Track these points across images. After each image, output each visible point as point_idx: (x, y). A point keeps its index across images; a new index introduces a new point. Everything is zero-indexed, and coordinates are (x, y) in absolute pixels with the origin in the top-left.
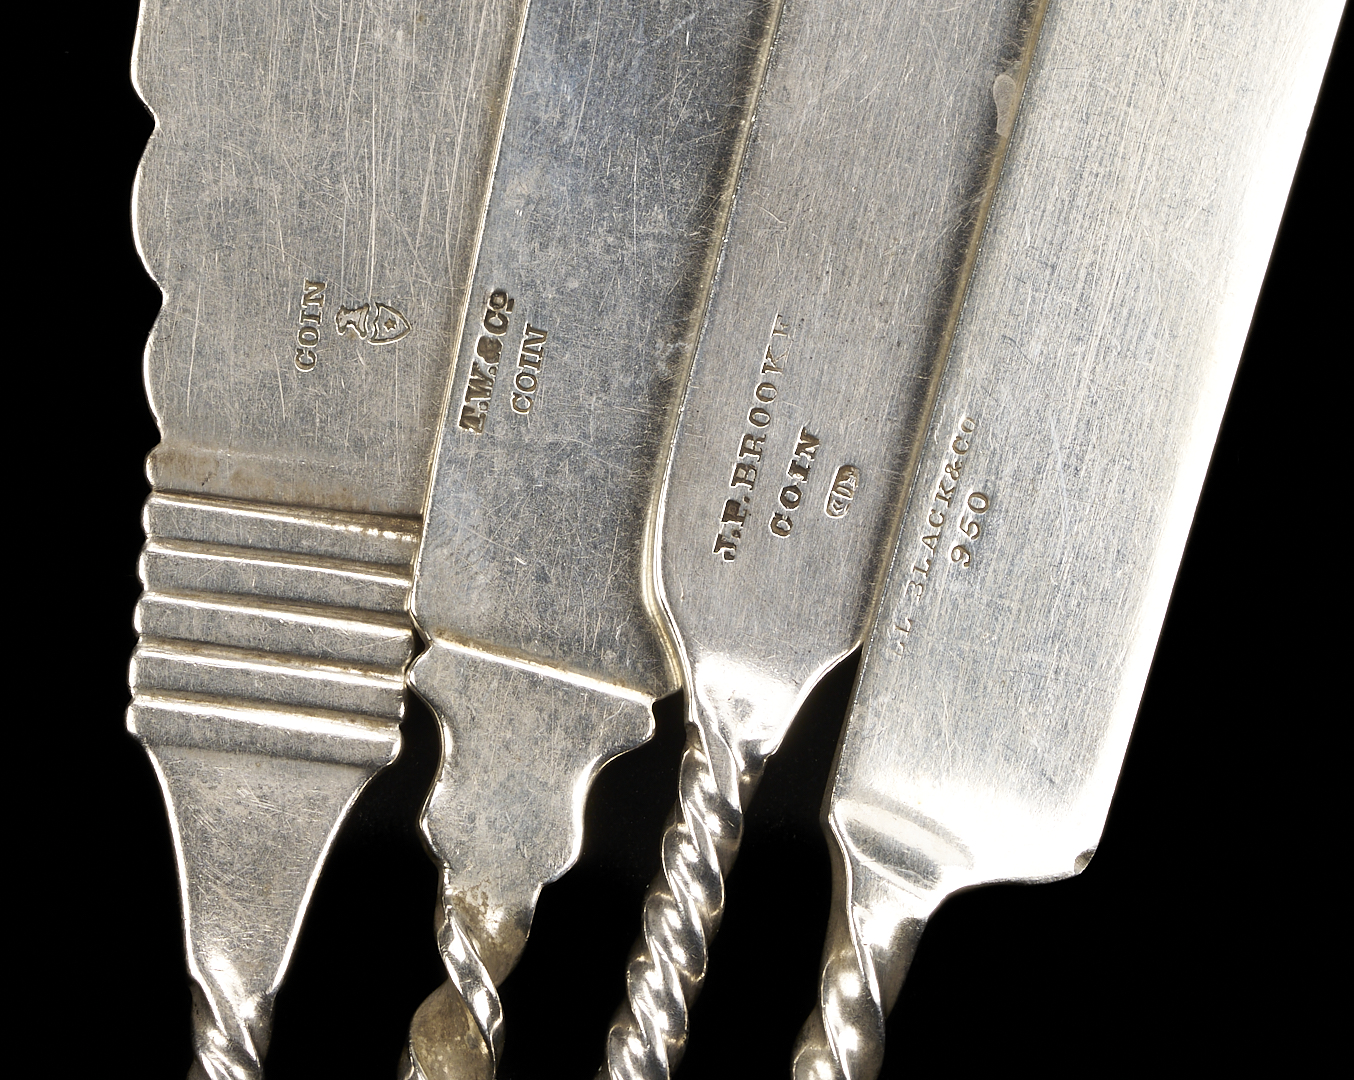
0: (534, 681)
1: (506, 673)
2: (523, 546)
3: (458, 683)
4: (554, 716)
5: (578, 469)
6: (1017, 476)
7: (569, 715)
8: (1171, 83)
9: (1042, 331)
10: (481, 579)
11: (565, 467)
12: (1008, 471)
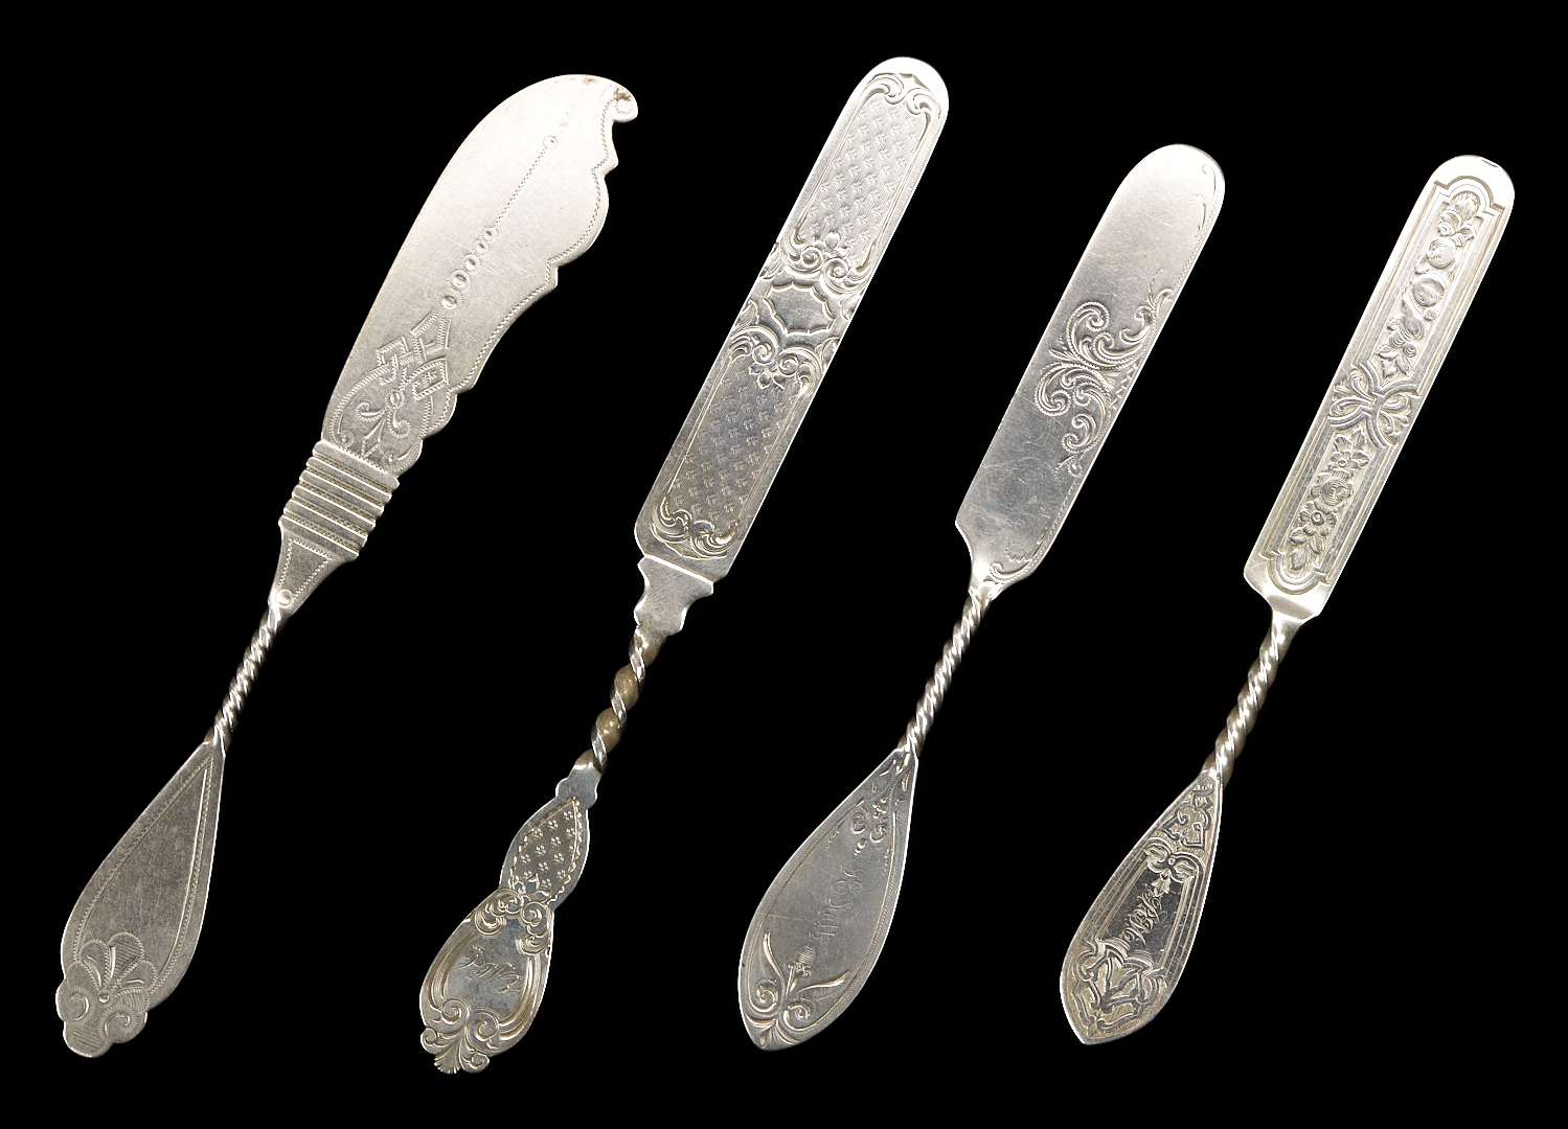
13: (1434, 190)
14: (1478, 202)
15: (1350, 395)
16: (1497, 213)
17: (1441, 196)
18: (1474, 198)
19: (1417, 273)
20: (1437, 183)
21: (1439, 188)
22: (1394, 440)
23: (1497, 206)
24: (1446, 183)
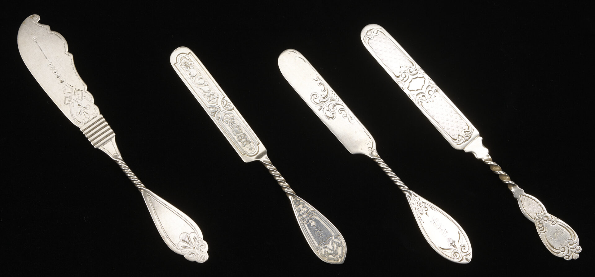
13: (175, 66)
14: (185, 58)
15: (215, 113)
16: (190, 54)
17: (178, 65)
18: (183, 58)
19: (194, 81)
20: (174, 64)
21: (176, 65)
22: (233, 109)
23: (189, 53)
24: (176, 62)
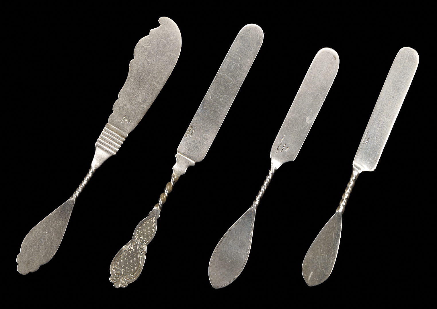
0: (185, 158)
1: (183, 157)
2: (188, 147)
3: (179, 157)
4: (186, 162)
5: (194, 142)
6: (372, 137)
7: (187, 162)
8: (388, 105)
9: (375, 125)
10: (183, 149)
11: (193, 142)
12: (371, 137)
